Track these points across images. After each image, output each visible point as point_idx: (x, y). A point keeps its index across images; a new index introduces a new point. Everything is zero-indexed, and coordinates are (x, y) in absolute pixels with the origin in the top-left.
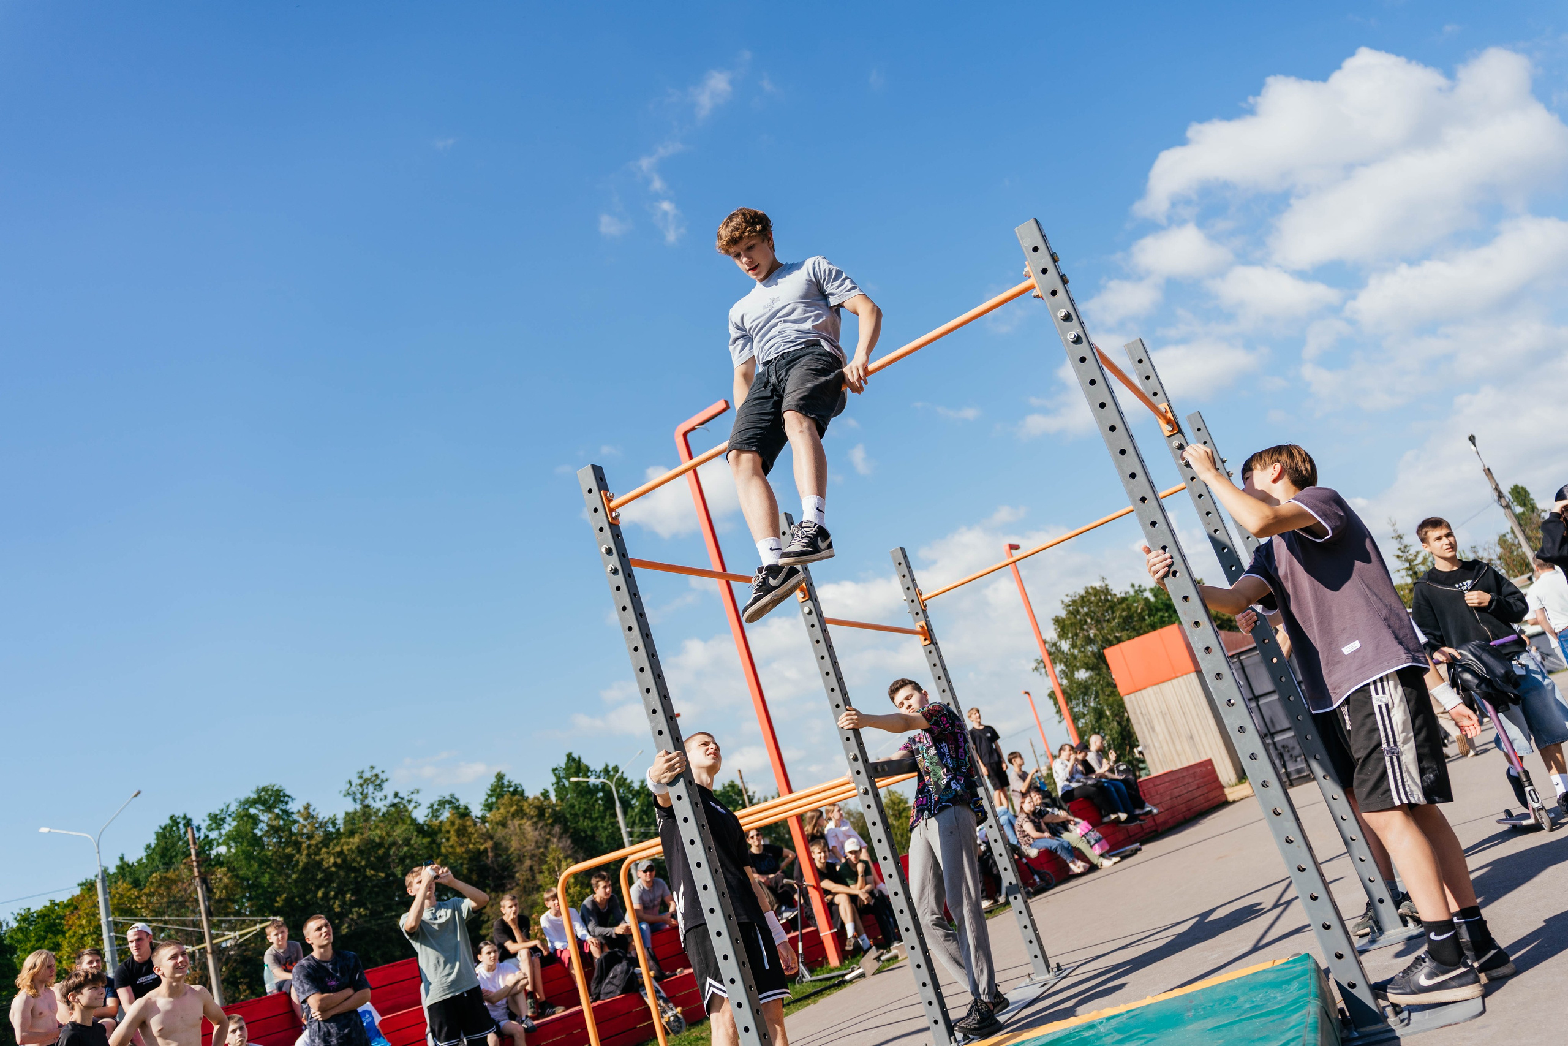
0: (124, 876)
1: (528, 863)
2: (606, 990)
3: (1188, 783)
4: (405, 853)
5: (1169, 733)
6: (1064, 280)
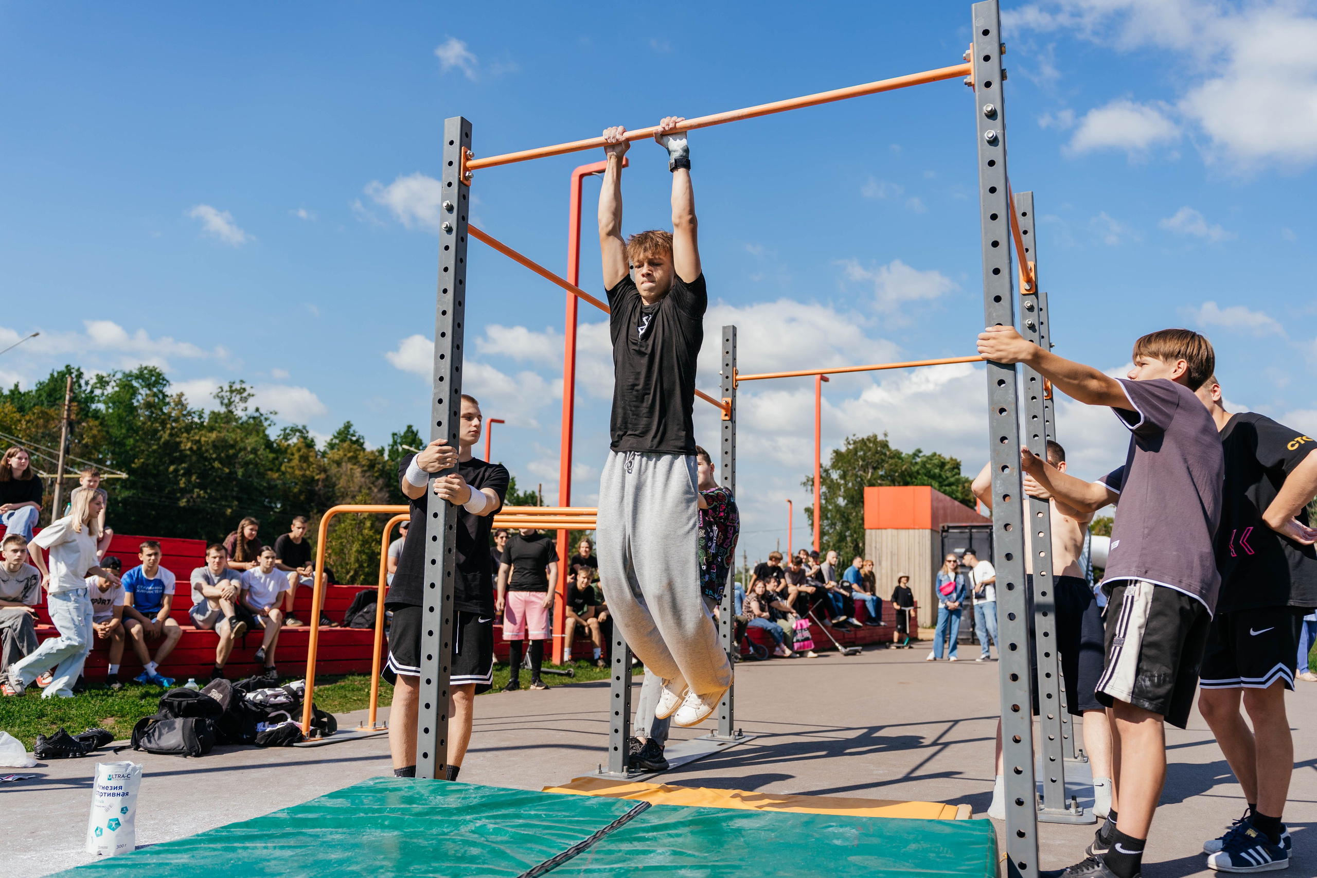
0: (13, 400)
2: (357, 621)
4: (250, 459)
6: (1003, 74)
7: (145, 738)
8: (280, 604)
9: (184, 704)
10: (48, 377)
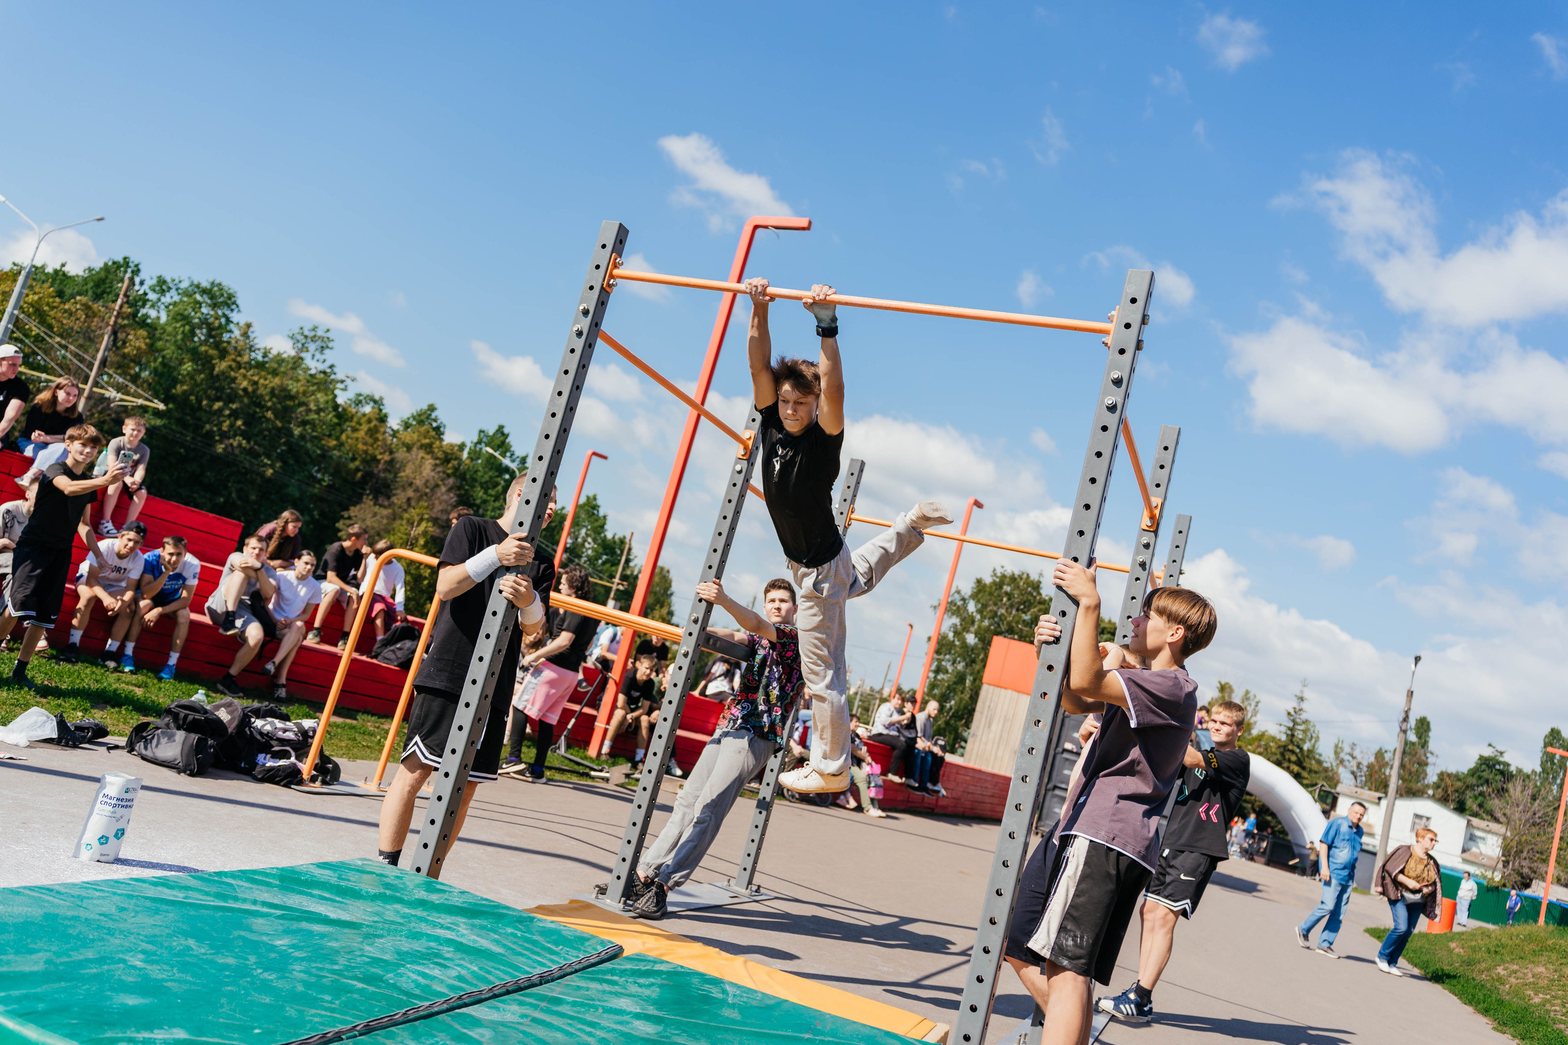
0: (54, 280)
1: (410, 493)
2: (386, 655)
3: (986, 788)
4: (311, 419)
5: (1001, 736)
6: (1139, 346)
7: (142, 743)
8: (307, 617)
9: (190, 718)
10: (101, 265)
